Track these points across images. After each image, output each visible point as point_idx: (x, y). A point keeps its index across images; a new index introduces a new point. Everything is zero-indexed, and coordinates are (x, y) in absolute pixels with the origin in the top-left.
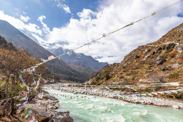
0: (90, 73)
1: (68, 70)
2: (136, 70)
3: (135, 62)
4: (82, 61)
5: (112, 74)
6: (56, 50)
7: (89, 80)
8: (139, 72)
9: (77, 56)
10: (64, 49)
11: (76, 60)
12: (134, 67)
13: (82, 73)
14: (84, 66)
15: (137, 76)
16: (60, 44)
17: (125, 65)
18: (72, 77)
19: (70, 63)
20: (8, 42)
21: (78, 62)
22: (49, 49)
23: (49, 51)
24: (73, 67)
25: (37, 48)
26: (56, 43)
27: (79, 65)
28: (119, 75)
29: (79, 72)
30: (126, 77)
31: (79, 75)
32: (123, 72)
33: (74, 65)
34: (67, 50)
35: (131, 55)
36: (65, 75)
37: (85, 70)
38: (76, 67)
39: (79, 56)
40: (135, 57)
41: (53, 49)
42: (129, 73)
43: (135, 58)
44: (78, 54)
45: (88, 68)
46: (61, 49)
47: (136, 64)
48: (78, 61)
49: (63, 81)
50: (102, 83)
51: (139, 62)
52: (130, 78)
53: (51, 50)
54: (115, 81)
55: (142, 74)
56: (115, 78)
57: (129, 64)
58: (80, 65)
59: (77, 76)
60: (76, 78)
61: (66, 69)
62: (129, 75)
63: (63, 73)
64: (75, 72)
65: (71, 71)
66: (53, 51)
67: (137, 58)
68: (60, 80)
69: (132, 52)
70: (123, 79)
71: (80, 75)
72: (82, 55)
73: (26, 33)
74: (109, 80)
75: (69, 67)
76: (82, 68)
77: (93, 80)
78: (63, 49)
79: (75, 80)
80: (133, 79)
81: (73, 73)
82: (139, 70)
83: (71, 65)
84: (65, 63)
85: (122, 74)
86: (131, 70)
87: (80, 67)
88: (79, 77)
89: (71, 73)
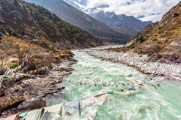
0: (133, 34)
1: (110, 32)
2: (172, 31)
3: (173, 21)
4: (124, 22)
5: (148, 36)
6: (98, 14)
7: (130, 41)
8: (174, 33)
9: (118, 18)
10: (105, 12)
11: (118, 22)
12: (171, 27)
13: (125, 34)
14: (126, 27)
15: (172, 38)
16: (101, 8)
17: (161, 25)
18: (115, 39)
19: (112, 26)
20: (52, 13)
21: (120, 24)
22: (91, 14)
23: (91, 16)
24: (115, 29)
25: (80, 15)
26: (96, 7)
27: (121, 27)
28: (153, 37)
29: (121, 33)
30: (159, 39)
31: (121, 37)
32: (158, 33)
33: (116, 27)
34: (108, 13)
35: (169, 13)
36: (107, 38)
37: (128, 31)
38: (119, 28)
39: (121, 18)
40: (173, 15)
41: (95, 14)
42: (164, 35)
43: (174, 17)
44: (119, 15)
45: (130, 29)
46: (102, 12)
47: (174, 23)
48: (120, 22)
49: (106, 43)
50: (136, 46)
51: (177, 21)
52: (163, 40)
53: (93, 15)
54: (148, 44)
55: (177, 35)
56: (148, 41)
57: (166, 24)
58: (123, 27)
59: (120, 38)
60: (118, 39)
61: (109, 32)
62: (163, 37)
63: (106, 36)
64: (117, 34)
65: (113, 33)
66: (95, 16)
67: (176, 16)
68: (103, 43)
69: (171, 9)
70: (156, 42)
71: (123, 36)
72: (124, 16)
73: (68, 2)
74: (143, 43)
75: (111, 30)
76: (125, 29)
77: (134, 41)
78: (103, 12)
79: (117, 41)
80: (166, 41)
81: (115, 35)
82: (175, 31)
83: (113, 28)
84: (107, 26)
85: (156, 35)
86: (166, 31)
87: (121, 28)
88: (122, 38)
89: (114, 35)
